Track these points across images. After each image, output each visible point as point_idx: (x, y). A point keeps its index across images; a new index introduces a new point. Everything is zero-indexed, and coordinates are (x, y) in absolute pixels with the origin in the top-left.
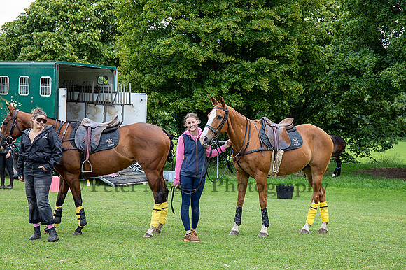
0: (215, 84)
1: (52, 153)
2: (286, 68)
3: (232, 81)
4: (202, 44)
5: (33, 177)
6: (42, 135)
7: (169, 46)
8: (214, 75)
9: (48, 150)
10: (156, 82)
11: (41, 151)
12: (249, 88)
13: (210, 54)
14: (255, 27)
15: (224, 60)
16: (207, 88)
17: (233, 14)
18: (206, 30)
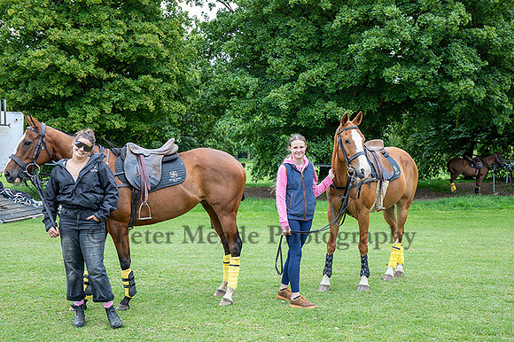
0: (94, 102)
1: (105, 194)
2: (168, 86)
3: (115, 99)
4: (81, 57)
5: (79, 231)
6: (90, 167)
7: (43, 58)
8: (94, 93)
9: (99, 190)
10: (24, 100)
11: (91, 192)
12: (133, 108)
13: (91, 69)
14: (141, 42)
15: (105, 76)
16: (85, 107)
17: (113, 26)
18: (86, 42)
